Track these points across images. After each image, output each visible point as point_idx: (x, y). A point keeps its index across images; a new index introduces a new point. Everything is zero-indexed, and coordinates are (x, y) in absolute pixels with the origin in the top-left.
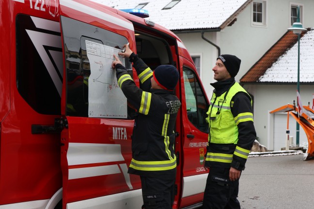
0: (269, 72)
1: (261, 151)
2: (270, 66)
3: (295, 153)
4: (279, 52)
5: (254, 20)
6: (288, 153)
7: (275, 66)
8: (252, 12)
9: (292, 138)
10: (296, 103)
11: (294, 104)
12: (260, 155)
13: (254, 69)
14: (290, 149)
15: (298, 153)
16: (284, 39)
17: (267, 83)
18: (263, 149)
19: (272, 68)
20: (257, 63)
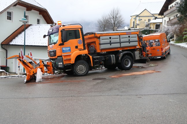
0: (14, 40)
1: (7, 75)
2: (14, 38)
3: (22, 77)
4: (19, 33)
5: (8, 19)
6: (19, 76)
7: (17, 38)
8: (7, 15)
9: (22, 69)
10: (20, 54)
11: (20, 55)
12: (5, 77)
13: (8, 39)
14: (20, 74)
15: (23, 76)
16: (21, 28)
17: (13, 45)
18: (8, 74)
19: (15, 39)
20: (9, 37)
